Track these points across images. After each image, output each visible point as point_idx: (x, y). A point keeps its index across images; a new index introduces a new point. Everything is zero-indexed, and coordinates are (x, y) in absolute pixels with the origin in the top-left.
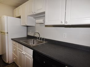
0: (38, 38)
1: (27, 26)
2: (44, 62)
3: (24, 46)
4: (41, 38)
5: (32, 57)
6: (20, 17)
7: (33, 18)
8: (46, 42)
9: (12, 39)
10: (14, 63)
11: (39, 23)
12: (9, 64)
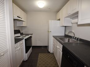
0: (73, 37)
1: (65, 27)
2: (69, 57)
3: (58, 42)
4: (76, 38)
5: (62, 50)
6: (59, 20)
7: (69, 18)
8: (81, 42)
9: (53, 36)
10: (53, 54)
11: (75, 22)
12: (50, 53)
